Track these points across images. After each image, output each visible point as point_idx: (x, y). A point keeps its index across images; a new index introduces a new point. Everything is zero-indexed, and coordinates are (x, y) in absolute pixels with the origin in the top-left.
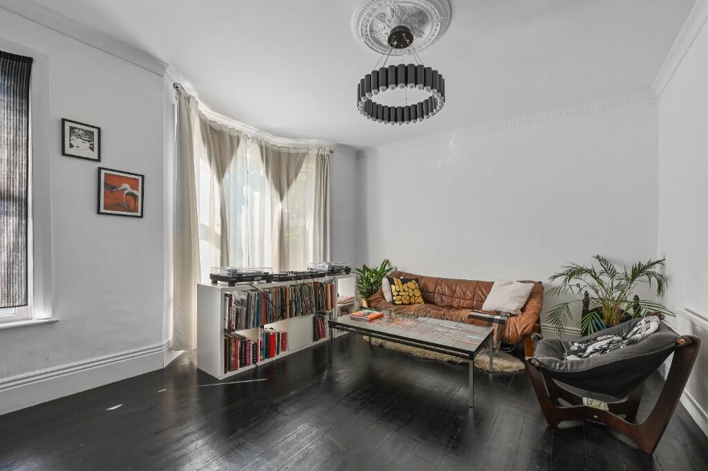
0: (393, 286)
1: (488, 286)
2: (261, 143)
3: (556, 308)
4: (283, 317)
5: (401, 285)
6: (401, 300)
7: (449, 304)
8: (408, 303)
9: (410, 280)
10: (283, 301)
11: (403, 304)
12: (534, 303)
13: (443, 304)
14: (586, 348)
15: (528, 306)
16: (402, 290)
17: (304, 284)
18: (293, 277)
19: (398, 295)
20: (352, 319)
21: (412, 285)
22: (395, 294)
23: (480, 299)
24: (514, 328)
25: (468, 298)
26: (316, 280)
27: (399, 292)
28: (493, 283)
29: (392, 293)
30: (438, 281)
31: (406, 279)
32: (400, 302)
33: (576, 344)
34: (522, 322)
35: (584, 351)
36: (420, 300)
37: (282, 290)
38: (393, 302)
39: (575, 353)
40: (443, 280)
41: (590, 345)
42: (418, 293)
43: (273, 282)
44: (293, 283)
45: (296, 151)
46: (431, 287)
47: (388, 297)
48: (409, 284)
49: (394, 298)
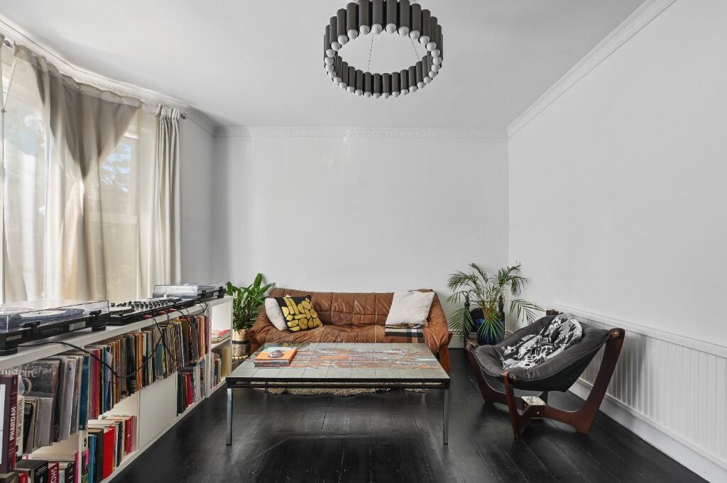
0: (284, 309)
1: (388, 298)
2: (39, 64)
3: (455, 314)
4: (130, 390)
5: (295, 306)
6: (298, 325)
7: (348, 323)
8: (306, 327)
9: (303, 299)
10: (131, 361)
11: (301, 330)
12: (436, 312)
13: (342, 323)
14: (518, 349)
15: (433, 315)
16: (297, 313)
17: (166, 323)
18: (145, 313)
19: (294, 319)
20: (257, 365)
21: (306, 304)
22: (289, 318)
23: (381, 313)
24: (432, 339)
25: (369, 313)
26: (185, 312)
27: (294, 315)
28: (393, 294)
29: (285, 318)
30: (332, 297)
31: (299, 298)
32: (298, 328)
33: (509, 348)
34: (437, 332)
35: (517, 352)
36: (318, 322)
37: (128, 340)
38: (288, 329)
39: (510, 356)
40: (337, 295)
41: (521, 346)
42: (315, 315)
43: (109, 328)
44: (149, 322)
45: (116, 100)
46: (325, 304)
47: (279, 324)
48: (303, 302)
49: (289, 324)
